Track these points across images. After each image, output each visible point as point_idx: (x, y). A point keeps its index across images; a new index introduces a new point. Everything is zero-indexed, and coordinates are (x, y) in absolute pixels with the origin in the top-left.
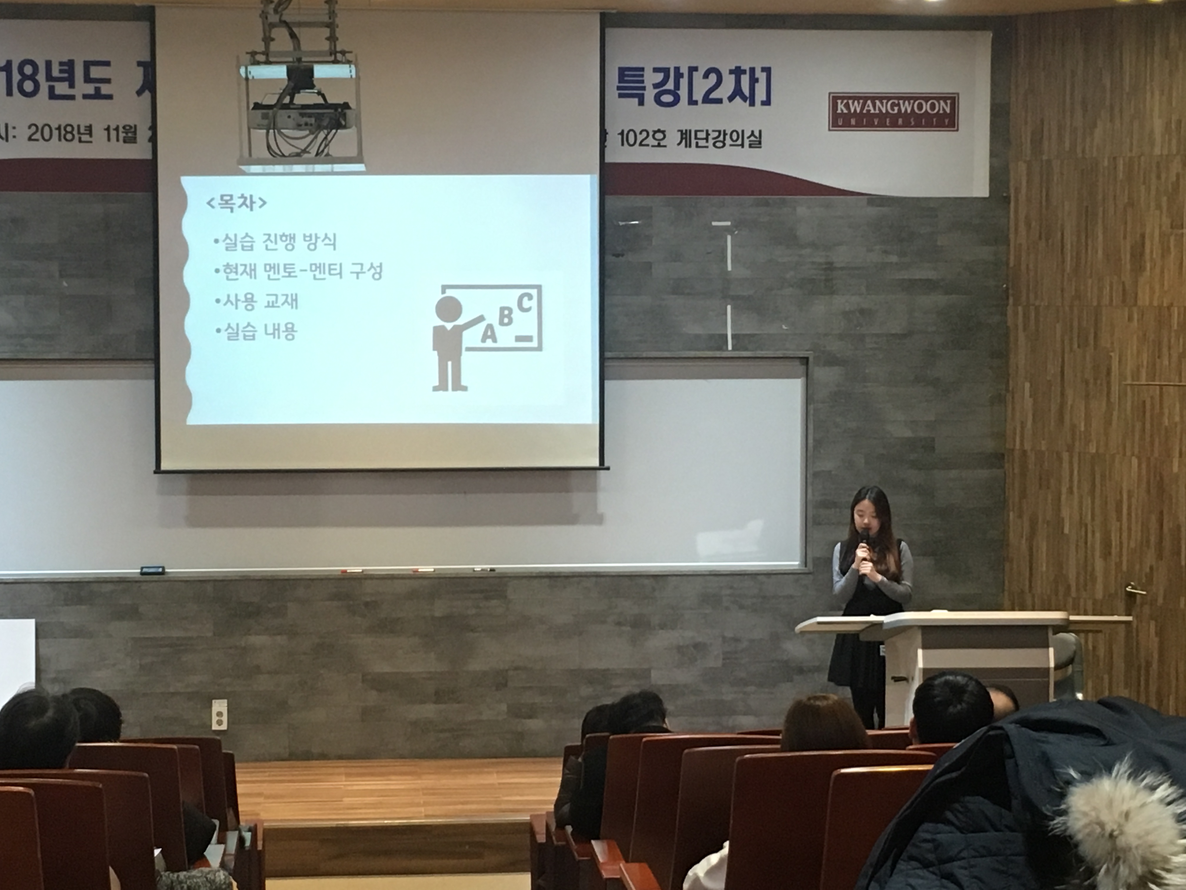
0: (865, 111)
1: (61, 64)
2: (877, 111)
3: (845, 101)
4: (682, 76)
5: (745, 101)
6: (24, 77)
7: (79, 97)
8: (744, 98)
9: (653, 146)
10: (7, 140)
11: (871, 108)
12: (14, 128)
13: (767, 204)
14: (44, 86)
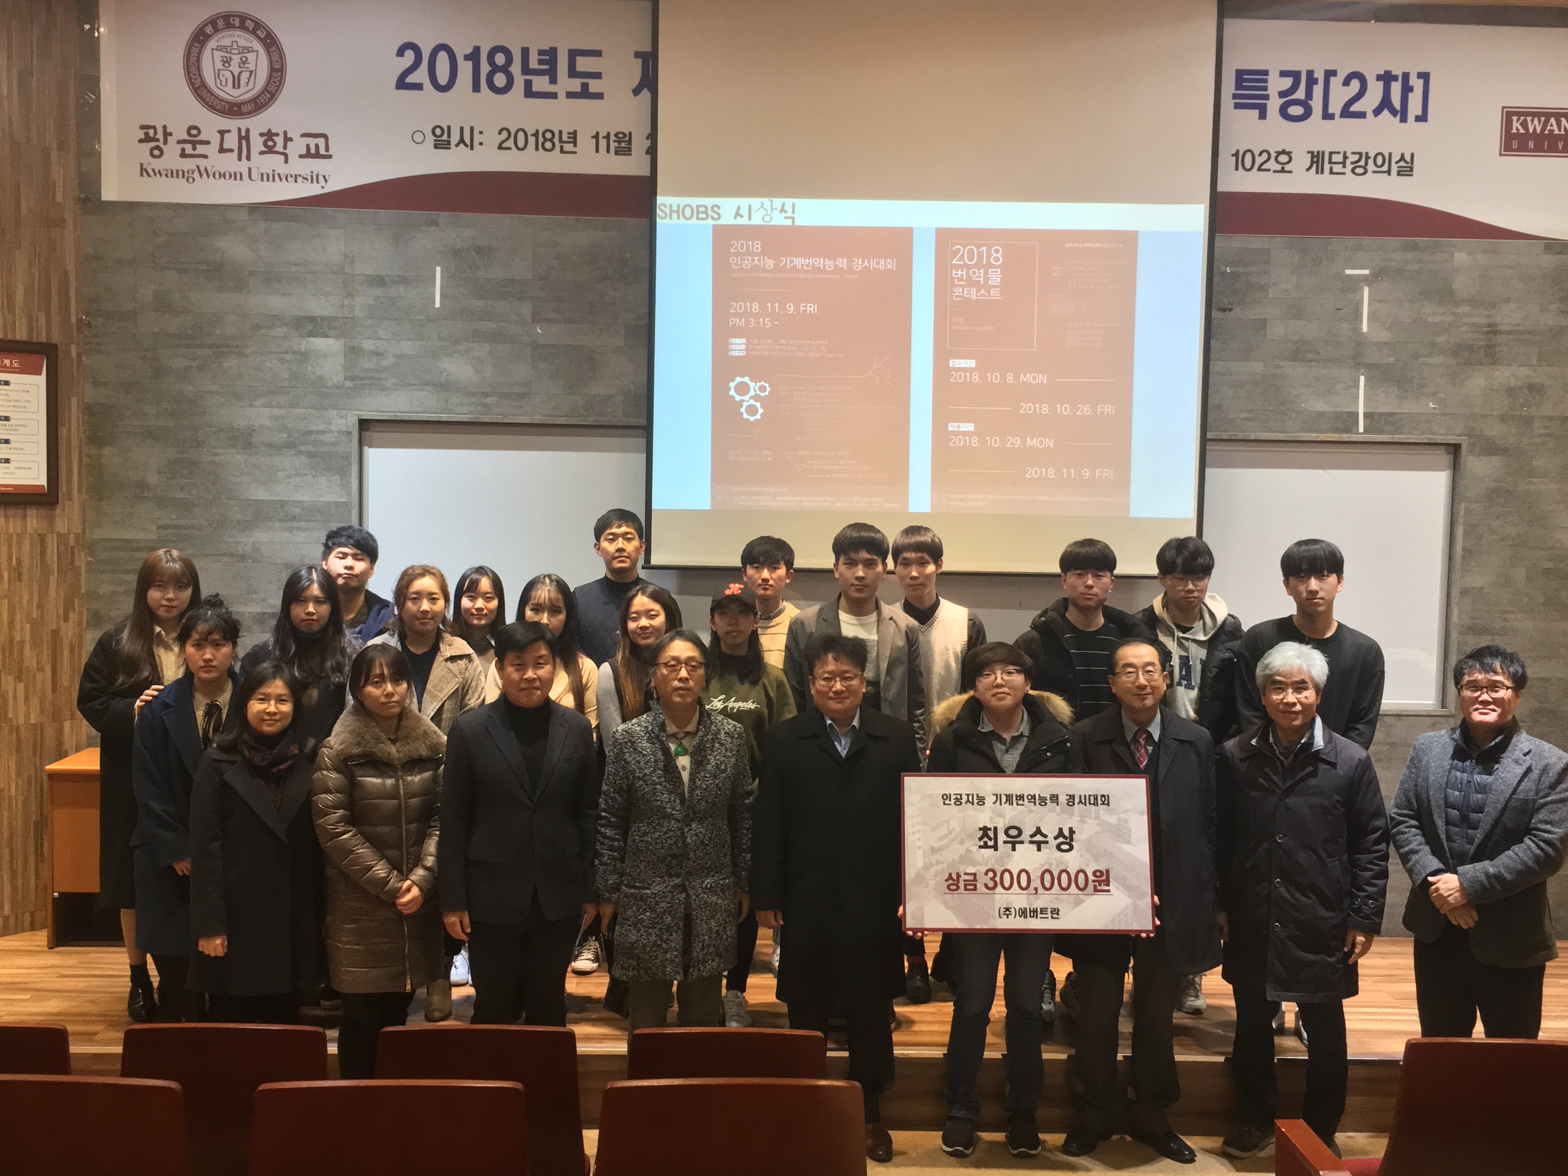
0: (1546, 132)
1: (541, 52)
3: (1522, 118)
4: (1315, 81)
5: (1395, 115)
6: (495, 69)
7: (562, 95)
8: (1394, 112)
9: (1274, 171)
10: (472, 148)
11: (1555, 127)
12: (481, 133)
13: (1416, 248)
14: (519, 80)
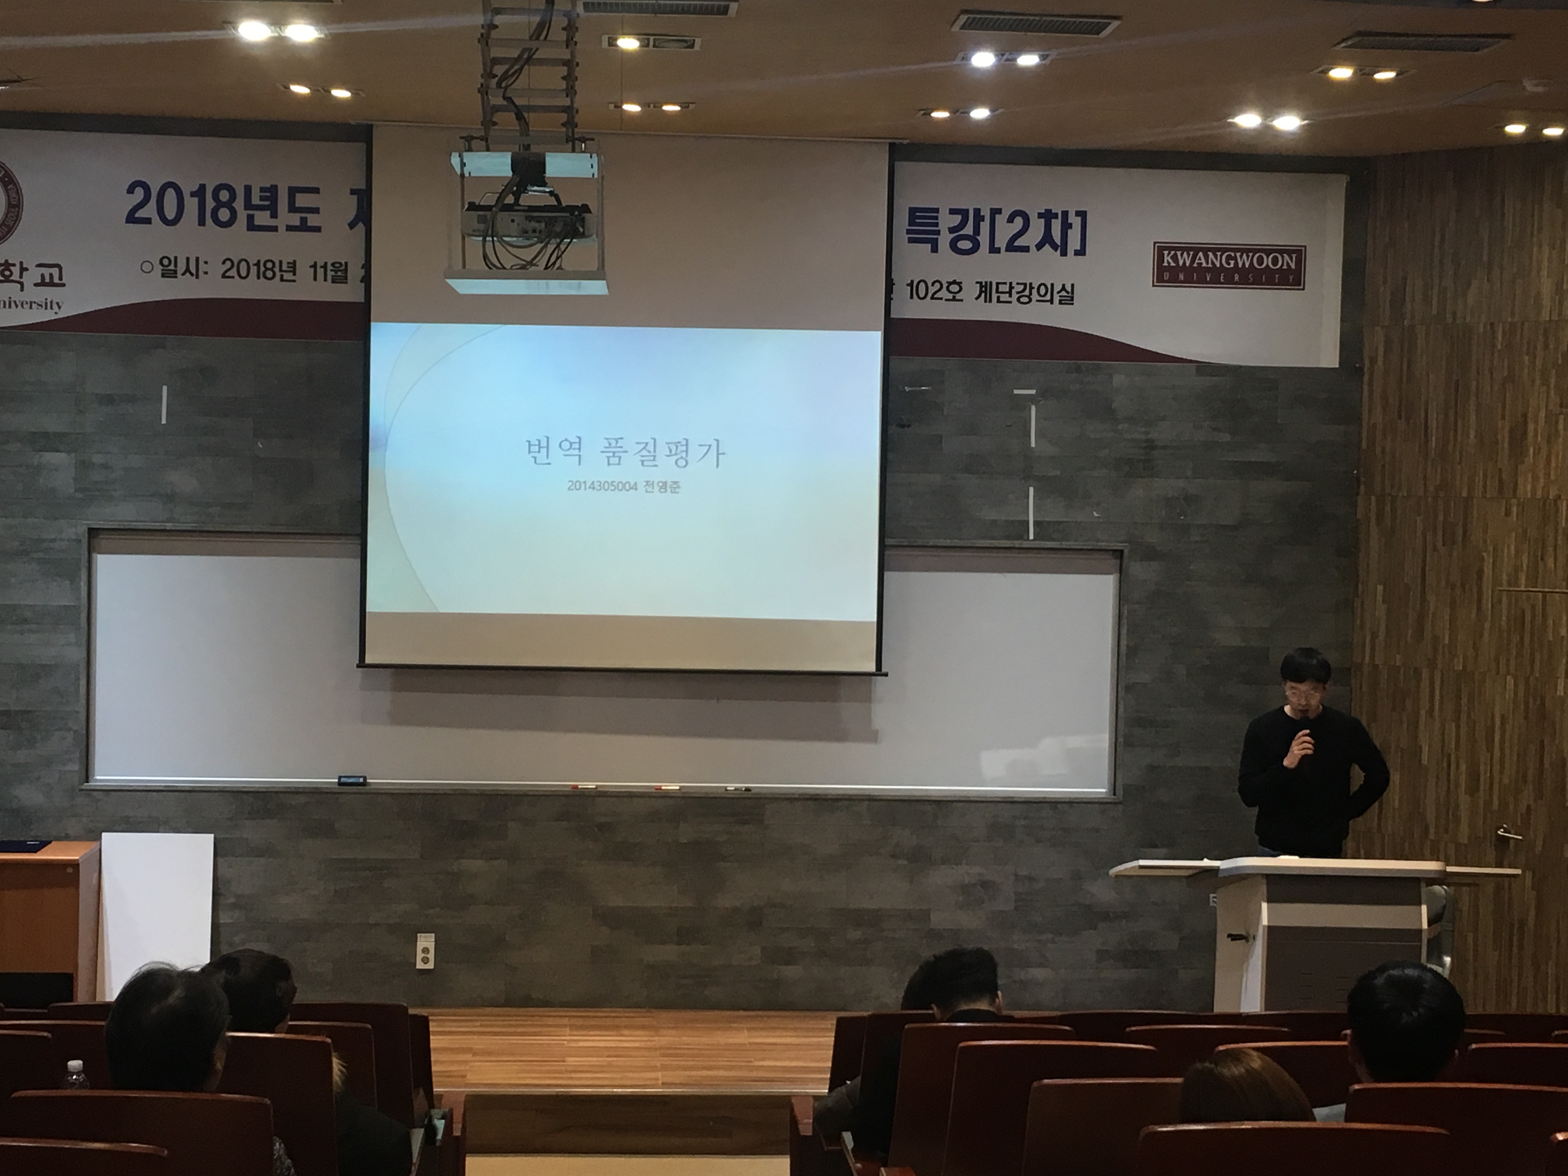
0: (1195, 265)
1: (262, 190)
2: (1210, 265)
3: (1173, 253)
4: (983, 219)
5: (1056, 250)
6: (219, 204)
7: (282, 229)
8: (1055, 247)
9: (947, 300)
10: (197, 277)
11: (1203, 261)
12: (206, 263)
13: (1078, 369)
14: (242, 216)
